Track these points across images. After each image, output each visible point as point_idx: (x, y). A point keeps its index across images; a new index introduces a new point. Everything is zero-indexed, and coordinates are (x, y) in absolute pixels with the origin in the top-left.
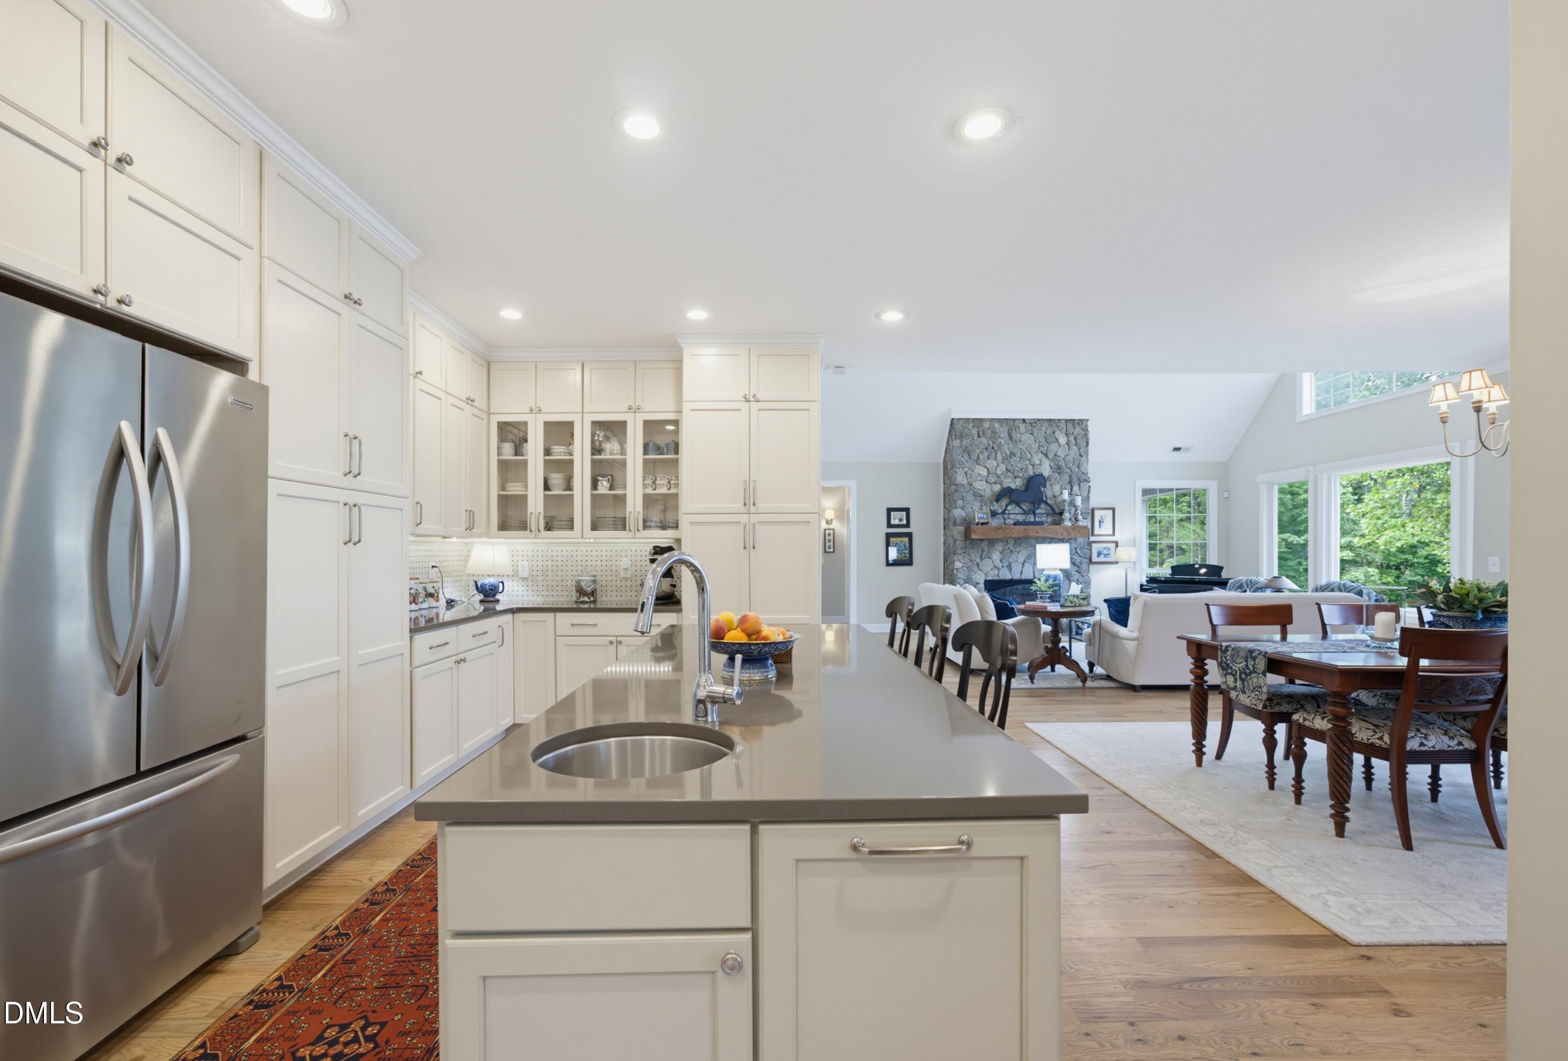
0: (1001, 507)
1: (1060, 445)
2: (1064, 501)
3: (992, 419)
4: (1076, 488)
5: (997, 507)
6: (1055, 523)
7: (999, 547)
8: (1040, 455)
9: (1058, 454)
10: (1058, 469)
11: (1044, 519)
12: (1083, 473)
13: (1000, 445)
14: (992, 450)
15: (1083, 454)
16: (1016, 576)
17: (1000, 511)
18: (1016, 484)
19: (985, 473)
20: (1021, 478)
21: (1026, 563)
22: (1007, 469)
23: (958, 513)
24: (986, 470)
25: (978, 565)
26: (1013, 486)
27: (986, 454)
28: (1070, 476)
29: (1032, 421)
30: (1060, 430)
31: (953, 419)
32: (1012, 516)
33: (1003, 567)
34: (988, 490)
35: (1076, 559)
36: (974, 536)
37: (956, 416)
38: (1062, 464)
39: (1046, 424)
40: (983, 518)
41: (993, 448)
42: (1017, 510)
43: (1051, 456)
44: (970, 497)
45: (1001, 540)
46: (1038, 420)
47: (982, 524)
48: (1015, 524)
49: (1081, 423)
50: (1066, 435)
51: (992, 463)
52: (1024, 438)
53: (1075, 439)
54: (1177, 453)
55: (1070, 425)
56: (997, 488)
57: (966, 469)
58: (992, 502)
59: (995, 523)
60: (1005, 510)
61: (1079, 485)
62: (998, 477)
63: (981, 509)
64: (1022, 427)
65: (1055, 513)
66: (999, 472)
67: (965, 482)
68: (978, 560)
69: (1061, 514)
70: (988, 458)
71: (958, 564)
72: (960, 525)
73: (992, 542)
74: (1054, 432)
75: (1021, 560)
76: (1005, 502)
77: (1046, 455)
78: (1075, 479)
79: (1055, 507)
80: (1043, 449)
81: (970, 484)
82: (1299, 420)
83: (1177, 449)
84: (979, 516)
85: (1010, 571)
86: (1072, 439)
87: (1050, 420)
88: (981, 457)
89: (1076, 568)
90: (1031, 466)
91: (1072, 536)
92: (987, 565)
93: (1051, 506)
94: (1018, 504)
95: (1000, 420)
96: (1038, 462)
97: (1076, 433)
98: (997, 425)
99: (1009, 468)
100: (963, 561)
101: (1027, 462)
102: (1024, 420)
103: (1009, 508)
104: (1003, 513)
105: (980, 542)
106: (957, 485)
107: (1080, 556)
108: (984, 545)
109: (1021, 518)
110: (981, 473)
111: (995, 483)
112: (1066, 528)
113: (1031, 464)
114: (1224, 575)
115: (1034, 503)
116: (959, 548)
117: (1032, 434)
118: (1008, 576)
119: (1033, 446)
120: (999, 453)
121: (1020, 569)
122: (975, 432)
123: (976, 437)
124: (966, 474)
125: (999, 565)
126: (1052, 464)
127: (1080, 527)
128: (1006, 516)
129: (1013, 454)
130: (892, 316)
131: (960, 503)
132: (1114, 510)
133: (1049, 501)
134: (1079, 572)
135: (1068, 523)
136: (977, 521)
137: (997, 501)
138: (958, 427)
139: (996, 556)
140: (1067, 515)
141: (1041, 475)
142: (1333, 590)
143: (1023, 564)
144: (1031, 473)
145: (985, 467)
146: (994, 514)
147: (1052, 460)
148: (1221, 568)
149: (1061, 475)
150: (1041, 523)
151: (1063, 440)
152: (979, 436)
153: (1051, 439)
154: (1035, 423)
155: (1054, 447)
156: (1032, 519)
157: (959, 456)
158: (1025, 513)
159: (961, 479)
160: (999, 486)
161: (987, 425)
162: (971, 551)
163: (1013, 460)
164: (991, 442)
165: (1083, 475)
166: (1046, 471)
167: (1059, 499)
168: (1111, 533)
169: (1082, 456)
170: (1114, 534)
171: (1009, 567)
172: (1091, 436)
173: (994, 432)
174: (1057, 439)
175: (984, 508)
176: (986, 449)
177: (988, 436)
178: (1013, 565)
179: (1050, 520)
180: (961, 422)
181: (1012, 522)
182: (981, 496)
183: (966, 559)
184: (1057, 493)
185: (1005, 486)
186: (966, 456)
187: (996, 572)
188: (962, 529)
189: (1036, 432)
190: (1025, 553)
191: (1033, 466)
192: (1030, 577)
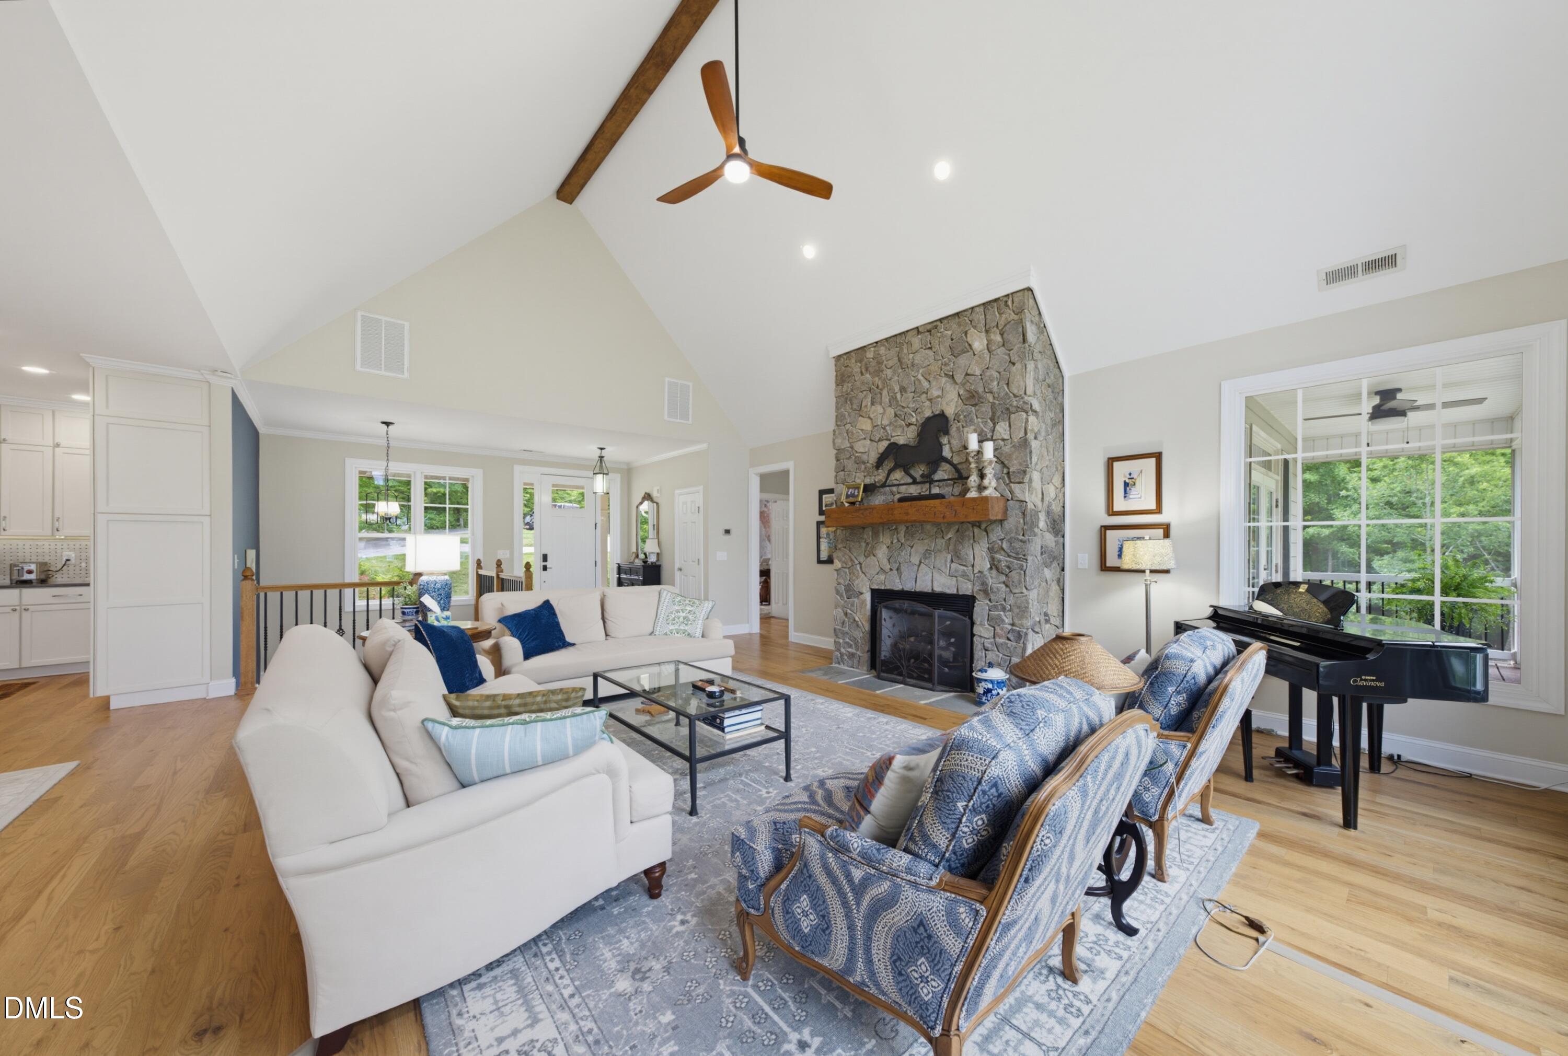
1: (974, 355)
2: (970, 453)
3: (877, 343)
4: (1002, 426)
6: (958, 495)
7: (885, 539)
8: (943, 379)
9: (969, 372)
10: (972, 398)
12: (1015, 396)
13: (887, 380)
14: (878, 389)
15: (1015, 358)
16: (909, 586)
17: (880, 482)
18: (905, 436)
19: (869, 426)
20: (916, 425)
21: (922, 565)
22: (896, 415)
24: (869, 421)
25: (861, 565)
26: (901, 441)
27: (869, 398)
28: (993, 406)
29: (929, 327)
30: (975, 327)
31: (839, 355)
33: (891, 570)
34: (871, 451)
35: (999, 561)
37: (838, 351)
38: (979, 386)
39: (952, 322)
40: (853, 496)
41: (878, 386)
43: (959, 378)
44: (852, 465)
45: (887, 525)
46: (941, 320)
47: (851, 504)
48: (900, 500)
49: (1014, 297)
50: (987, 332)
51: (877, 410)
52: (918, 359)
53: (1002, 334)
55: (992, 312)
57: (848, 426)
59: (869, 500)
60: (889, 479)
61: (1009, 419)
62: (884, 429)
64: (916, 341)
66: (886, 421)
67: (846, 444)
68: (862, 559)
69: (968, 477)
70: (873, 403)
73: (874, 530)
74: (966, 333)
75: (915, 560)
77: (952, 377)
78: (1000, 410)
80: (948, 369)
81: (852, 447)
84: (848, 493)
86: (994, 336)
87: (958, 314)
88: (864, 404)
89: (1003, 578)
90: (928, 403)
92: (872, 566)
94: (906, 469)
96: (939, 393)
97: (1002, 323)
99: (898, 413)
100: (843, 559)
101: (924, 397)
102: (918, 328)
103: (894, 476)
104: (886, 485)
105: (861, 530)
106: (838, 450)
107: (1009, 556)
108: (868, 533)
109: (914, 490)
110: (864, 428)
111: (880, 440)
113: (928, 400)
115: (930, 464)
116: (840, 541)
117: (930, 348)
118: (898, 586)
119: (931, 368)
120: (885, 392)
121: (913, 575)
122: (857, 368)
123: (857, 377)
124: (847, 433)
126: (961, 392)
128: (894, 489)
129: (903, 388)
131: (841, 475)
132: (1158, 456)
134: (1007, 586)
135: (973, 494)
136: (845, 500)
139: (882, 552)
140: (973, 480)
141: (942, 416)
143: (918, 566)
144: (928, 414)
145: (869, 418)
146: (871, 488)
147: (963, 385)
149: (977, 407)
150: (938, 497)
151: (978, 343)
152: (862, 373)
153: (961, 348)
154: (932, 328)
155: (963, 361)
156: (927, 491)
158: (915, 482)
159: (841, 440)
163: (904, 399)
164: (876, 379)
165: (1014, 399)
166: (951, 405)
167: (965, 452)
168: (1153, 506)
169: (1014, 364)
170: (1159, 510)
171: (900, 569)
173: (879, 361)
174: (970, 345)
176: (870, 390)
177: (871, 369)
178: (905, 568)
180: (845, 358)
181: (895, 498)
182: (864, 463)
183: (847, 557)
184: (962, 442)
187: (885, 576)
189: (935, 343)
190: (920, 548)
191: (930, 400)
192: (928, 589)
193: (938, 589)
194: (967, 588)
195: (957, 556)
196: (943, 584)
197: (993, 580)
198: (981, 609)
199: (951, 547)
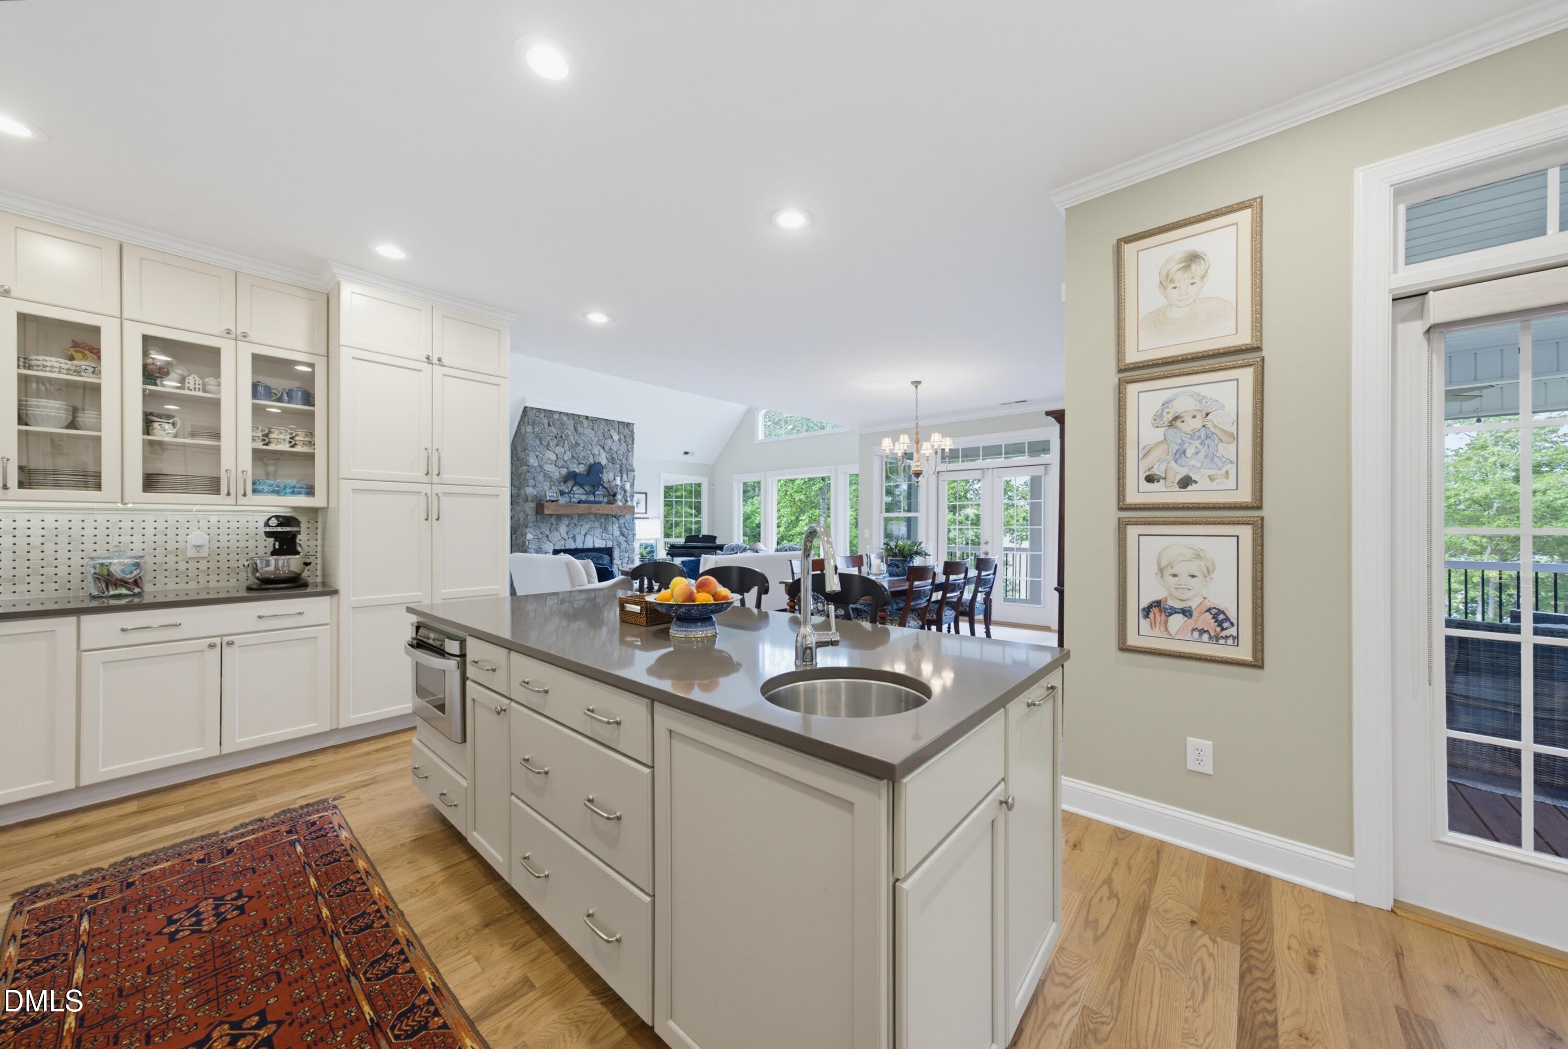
0: (567, 487)
1: (613, 441)
2: (617, 485)
3: (561, 412)
4: (625, 476)
5: (563, 487)
6: (609, 503)
7: (566, 521)
8: (599, 447)
9: (612, 448)
10: (612, 460)
11: (601, 499)
12: (630, 464)
13: (567, 435)
14: (560, 439)
15: (630, 450)
16: (580, 546)
17: (567, 491)
18: (580, 469)
19: (554, 458)
20: (584, 465)
21: (587, 536)
22: (573, 456)
23: (530, 491)
24: (555, 455)
25: (547, 537)
26: (578, 471)
27: (555, 441)
28: (621, 467)
29: (593, 419)
30: (614, 429)
31: (526, 408)
32: (576, 496)
33: (569, 538)
34: (556, 473)
35: (624, 532)
36: (546, 512)
37: (529, 405)
38: (615, 456)
39: (604, 423)
40: (553, 496)
41: (561, 437)
42: (581, 491)
43: (607, 449)
44: (540, 477)
45: (567, 516)
46: (598, 418)
47: (553, 501)
48: (579, 502)
49: (628, 425)
50: (618, 433)
51: (559, 450)
52: (586, 431)
53: (625, 437)
54: (686, 456)
55: (621, 426)
56: (564, 471)
57: (537, 453)
58: (559, 483)
59: (563, 500)
60: (572, 490)
61: (627, 474)
62: (566, 462)
63: (551, 488)
64: (585, 423)
65: (609, 494)
66: (566, 458)
67: (536, 464)
68: (548, 533)
69: (614, 495)
70: (557, 445)
71: (529, 536)
72: (532, 501)
73: (559, 517)
74: (610, 430)
75: (583, 532)
76: (570, 484)
77: (603, 448)
78: (624, 469)
79: (609, 489)
80: (602, 442)
81: (541, 467)
82: (756, 443)
83: (686, 453)
84: (551, 494)
85: (575, 542)
86: (622, 437)
87: (606, 420)
88: (551, 444)
89: (624, 539)
91: (623, 513)
92: (555, 536)
93: (606, 488)
94: (582, 486)
95: (567, 414)
96: (597, 453)
97: (625, 432)
98: (565, 418)
100: (534, 533)
101: (589, 452)
102: (587, 417)
103: (575, 489)
104: (569, 493)
105: (550, 516)
106: (529, 466)
107: (627, 529)
108: (553, 520)
109: (583, 497)
110: (551, 457)
111: (562, 467)
112: (620, 507)
114: (719, 542)
115: (594, 486)
116: (528, 522)
117: (593, 429)
118: (573, 546)
119: (593, 439)
120: (566, 442)
122: (546, 421)
123: (546, 427)
124: (537, 456)
125: (564, 535)
126: (607, 455)
127: (629, 506)
128: (572, 495)
129: (577, 444)
130: (598, 318)
131: (531, 482)
132: (646, 494)
133: (605, 485)
134: (626, 542)
135: (620, 503)
136: (548, 498)
137: (565, 482)
138: (531, 414)
139: (563, 529)
140: (619, 497)
141: (599, 463)
142: (786, 551)
143: (585, 536)
144: (592, 461)
145: (554, 452)
146: (562, 493)
147: (608, 452)
148: (715, 538)
149: (614, 464)
150: (600, 503)
151: (616, 437)
152: (549, 425)
153: (607, 436)
154: (595, 420)
155: (609, 442)
156: (592, 499)
157: (531, 441)
158: (587, 493)
159: (533, 461)
160: (566, 470)
161: (556, 416)
162: (541, 524)
163: (578, 450)
164: (559, 432)
165: (630, 466)
166: (604, 461)
167: (613, 484)
168: (644, 511)
169: (629, 452)
170: (646, 513)
171: (574, 538)
172: (636, 436)
173: (562, 424)
174: (611, 436)
175: (553, 487)
176: (556, 437)
177: (557, 426)
178: (577, 536)
179: (605, 500)
180: (534, 411)
181: (576, 500)
182: (550, 477)
183: (537, 531)
184: (612, 479)
185: (571, 470)
186: (538, 442)
187: (563, 542)
188: (533, 505)
189: (596, 427)
190: (586, 526)
191: (593, 455)
192: (591, 546)
193: (597, 546)
194: (610, 545)
195: (605, 530)
196: (600, 544)
197: (622, 539)
198: (616, 553)
199: (603, 525)
